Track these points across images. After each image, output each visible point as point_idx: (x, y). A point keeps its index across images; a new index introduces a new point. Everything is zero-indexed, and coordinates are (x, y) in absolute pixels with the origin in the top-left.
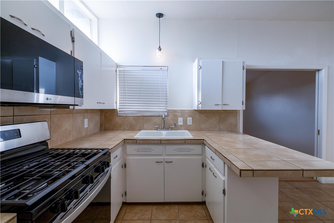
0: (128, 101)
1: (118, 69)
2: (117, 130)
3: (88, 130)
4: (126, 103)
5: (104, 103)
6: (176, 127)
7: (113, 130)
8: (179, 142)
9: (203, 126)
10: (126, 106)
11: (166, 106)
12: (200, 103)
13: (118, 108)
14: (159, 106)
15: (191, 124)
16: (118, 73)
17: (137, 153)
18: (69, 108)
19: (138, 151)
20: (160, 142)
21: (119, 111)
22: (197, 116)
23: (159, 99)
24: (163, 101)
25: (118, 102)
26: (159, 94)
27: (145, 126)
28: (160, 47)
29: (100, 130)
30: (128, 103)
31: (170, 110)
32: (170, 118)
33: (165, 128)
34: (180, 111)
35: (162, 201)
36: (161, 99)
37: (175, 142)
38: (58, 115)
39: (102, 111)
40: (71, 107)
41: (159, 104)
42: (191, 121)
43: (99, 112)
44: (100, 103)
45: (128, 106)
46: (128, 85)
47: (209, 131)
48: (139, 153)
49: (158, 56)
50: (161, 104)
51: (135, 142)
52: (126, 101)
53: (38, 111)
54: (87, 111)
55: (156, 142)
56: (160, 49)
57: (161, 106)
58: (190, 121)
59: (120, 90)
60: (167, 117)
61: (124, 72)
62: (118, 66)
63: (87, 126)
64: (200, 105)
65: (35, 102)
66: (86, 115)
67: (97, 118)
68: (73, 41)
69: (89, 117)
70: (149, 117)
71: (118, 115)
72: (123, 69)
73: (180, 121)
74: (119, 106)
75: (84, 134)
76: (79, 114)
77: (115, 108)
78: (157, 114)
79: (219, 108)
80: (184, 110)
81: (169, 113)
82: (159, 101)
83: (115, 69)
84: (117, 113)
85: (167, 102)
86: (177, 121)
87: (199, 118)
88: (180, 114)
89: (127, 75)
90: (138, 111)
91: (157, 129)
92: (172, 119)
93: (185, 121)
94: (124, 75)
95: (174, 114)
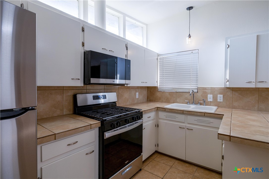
0: (165, 80)
1: (159, 57)
2: (158, 102)
3: (139, 100)
4: (164, 82)
5: (147, 82)
6: (204, 102)
7: (155, 102)
8: (199, 114)
9: (236, 104)
10: (164, 84)
11: (197, 84)
12: (227, 81)
13: (158, 86)
14: (190, 84)
15: (222, 101)
16: (159, 60)
17: (165, 118)
18: (124, 85)
19: (166, 117)
20: (182, 112)
21: (160, 88)
22: (229, 93)
23: (190, 78)
24: (194, 80)
25: (159, 81)
26: (190, 74)
27: (178, 100)
28: (190, 35)
29: (147, 101)
30: (165, 82)
31: (200, 87)
32: (199, 94)
33: (194, 103)
34: (210, 88)
35: (184, 159)
36: (192, 78)
37: (195, 114)
38: (122, 90)
39: (148, 88)
40: (126, 85)
41: (190, 82)
42: (222, 98)
43: (147, 88)
44: (144, 82)
45: (165, 84)
46: (165, 69)
47: (243, 109)
48: (167, 118)
49: (187, 43)
50: (192, 82)
51: (165, 110)
52: (164, 80)
53: (113, 87)
54: (138, 88)
55: (179, 112)
56: (190, 36)
57: (192, 84)
58: (220, 98)
59: (160, 73)
60: (197, 93)
61: (163, 59)
62: (159, 55)
63: (138, 97)
64: (228, 83)
65: (115, 83)
66: (137, 90)
67: (145, 92)
68: (127, 49)
69: (139, 92)
70: (181, 93)
71: (159, 91)
72: (162, 57)
73: (210, 98)
74: (159, 84)
75: (136, 102)
76: (133, 89)
77: (156, 86)
78: (187, 91)
79: (252, 86)
80: (214, 88)
81: (198, 90)
82: (190, 80)
83: (157, 58)
84: (158, 90)
85: (197, 80)
86: (207, 98)
87: (231, 96)
88: (210, 91)
89: (165, 61)
90: (172, 88)
91: (187, 103)
92: (201, 95)
93: (215, 98)
94: (163, 61)
95: (204, 91)
